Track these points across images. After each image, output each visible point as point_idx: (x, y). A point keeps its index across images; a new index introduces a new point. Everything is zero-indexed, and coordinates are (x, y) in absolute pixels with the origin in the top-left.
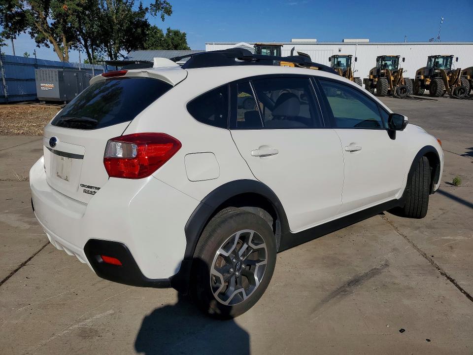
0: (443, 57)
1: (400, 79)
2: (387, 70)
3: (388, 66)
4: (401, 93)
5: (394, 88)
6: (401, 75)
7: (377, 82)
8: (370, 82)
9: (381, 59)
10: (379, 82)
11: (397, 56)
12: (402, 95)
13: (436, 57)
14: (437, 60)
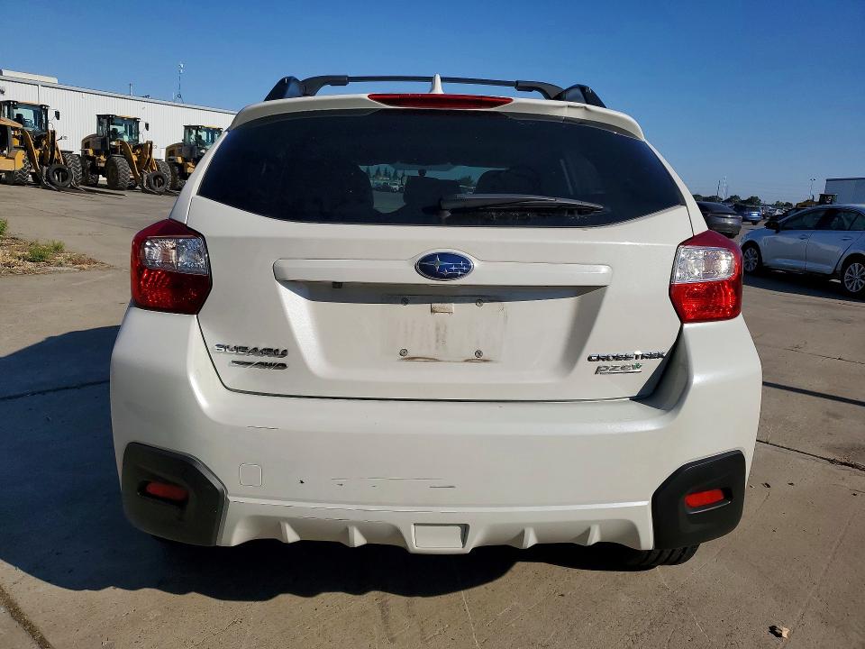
0: (208, 130)
1: (149, 160)
2: (122, 142)
3: (121, 135)
4: (155, 184)
5: (142, 176)
6: (150, 153)
7: (106, 162)
8: (89, 163)
9: (104, 120)
10: (110, 162)
11: (135, 119)
12: (158, 189)
13: (198, 128)
14: (199, 133)
